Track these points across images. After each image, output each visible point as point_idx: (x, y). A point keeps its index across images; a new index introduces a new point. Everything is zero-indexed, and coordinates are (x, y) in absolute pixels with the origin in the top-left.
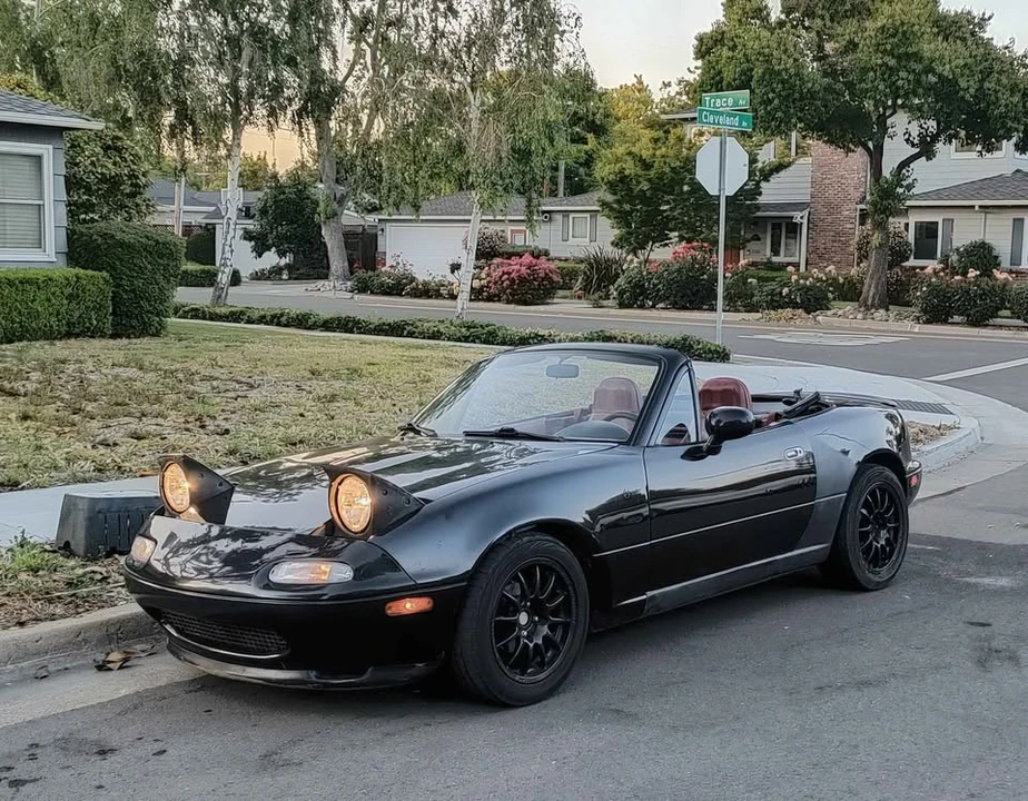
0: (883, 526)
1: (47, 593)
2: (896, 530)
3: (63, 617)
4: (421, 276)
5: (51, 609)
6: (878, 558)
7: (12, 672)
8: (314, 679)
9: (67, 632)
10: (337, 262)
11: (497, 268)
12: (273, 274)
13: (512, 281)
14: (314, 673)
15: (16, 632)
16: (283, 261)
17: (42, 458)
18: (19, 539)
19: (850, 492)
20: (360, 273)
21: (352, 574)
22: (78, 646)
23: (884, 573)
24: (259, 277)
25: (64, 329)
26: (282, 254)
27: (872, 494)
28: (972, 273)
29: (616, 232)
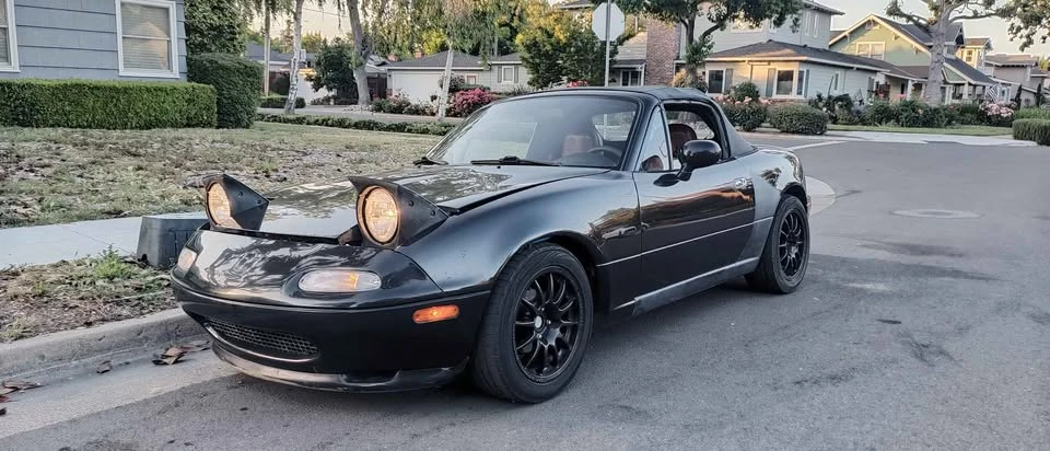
0: (794, 243)
1: (117, 297)
2: (801, 247)
3: (128, 317)
4: (414, 102)
5: (118, 310)
6: (792, 267)
7: (76, 367)
8: (345, 383)
9: (129, 331)
10: (363, 93)
11: (459, 97)
12: (327, 100)
13: (469, 104)
14: (345, 376)
15: (82, 332)
16: (331, 94)
17: (144, 194)
18: (108, 253)
19: (775, 216)
20: (377, 100)
21: (380, 282)
22: (140, 343)
23: (794, 280)
24: (315, 103)
25: (185, 122)
26: (330, 89)
27: (788, 218)
28: (747, 99)
29: (531, 76)
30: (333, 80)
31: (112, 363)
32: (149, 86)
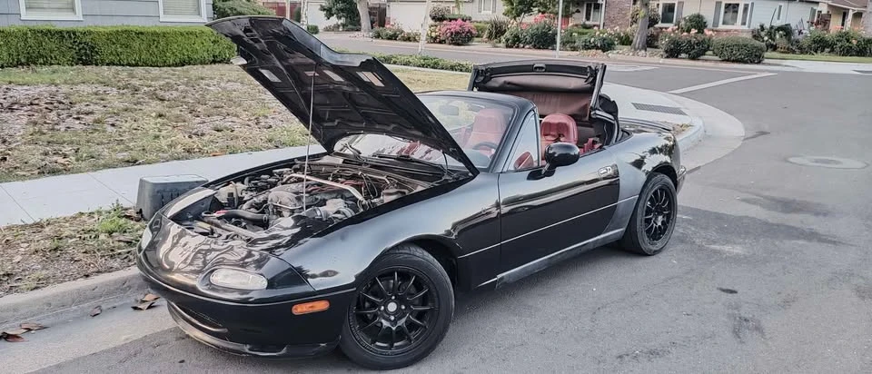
0: (660, 213)
1: (112, 250)
2: (668, 216)
3: (117, 269)
4: (407, 30)
5: (112, 263)
6: (657, 234)
7: (76, 310)
8: (247, 351)
9: (116, 282)
10: (365, 21)
11: (444, 28)
12: (335, 28)
13: (452, 34)
14: (248, 346)
15: (82, 283)
16: (341, 22)
17: (156, 144)
18: (115, 205)
19: (640, 195)
20: (377, 28)
21: (266, 284)
22: (124, 290)
23: (659, 244)
24: (327, 29)
26: (339, 18)
27: (655, 193)
28: (694, 31)
29: (506, 7)
30: (342, 10)
31: (104, 307)
32: (183, 31)
